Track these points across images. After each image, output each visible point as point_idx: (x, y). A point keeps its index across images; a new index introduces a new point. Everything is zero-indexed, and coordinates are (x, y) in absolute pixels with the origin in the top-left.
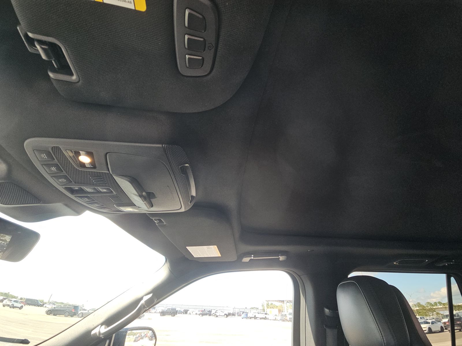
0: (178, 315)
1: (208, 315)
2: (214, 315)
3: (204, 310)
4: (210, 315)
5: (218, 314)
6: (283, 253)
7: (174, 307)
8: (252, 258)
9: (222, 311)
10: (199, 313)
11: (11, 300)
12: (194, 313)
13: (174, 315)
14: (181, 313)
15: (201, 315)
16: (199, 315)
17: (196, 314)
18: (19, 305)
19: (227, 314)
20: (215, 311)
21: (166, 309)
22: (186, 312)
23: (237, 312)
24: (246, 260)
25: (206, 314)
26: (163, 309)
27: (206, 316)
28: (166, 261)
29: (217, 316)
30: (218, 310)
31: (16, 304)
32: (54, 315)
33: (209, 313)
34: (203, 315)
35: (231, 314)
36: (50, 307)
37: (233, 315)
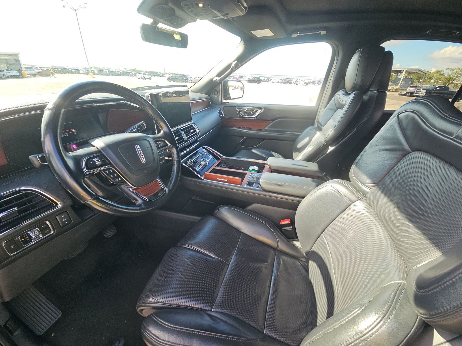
0: (262, 83)
1: (289, 83)
2: (294, 83)
3: (285, 79)
4: (291, 83)
5: (298, 83)
6: (323, 29)
7: (258, 76)
8: (298, 34)
9: (302, 80)
10: (281, 81)
11: (141, 74)
12: (277, 81)
13: (259, 83)
14: (264, 81)
15: (282, 83)
16: (281, 83)
17: (278, 82)
18: (148, 77)
19: (307, 83)
20: (295, 80)
21: (252, 78)
22: (268, 80)
23: (317, 81)
24: (294, 36)
25: (287, 83)
26: (249, 77)
27: (287, 84)
28: (241, 40)
29: (297, 84)
30: (299, 80)
31: (146, 76)
32: (173, 82)
33: (290, 82)
34: (284, 83)
35: (311, 83)
36: (169, 76)
37: (312, 84)
